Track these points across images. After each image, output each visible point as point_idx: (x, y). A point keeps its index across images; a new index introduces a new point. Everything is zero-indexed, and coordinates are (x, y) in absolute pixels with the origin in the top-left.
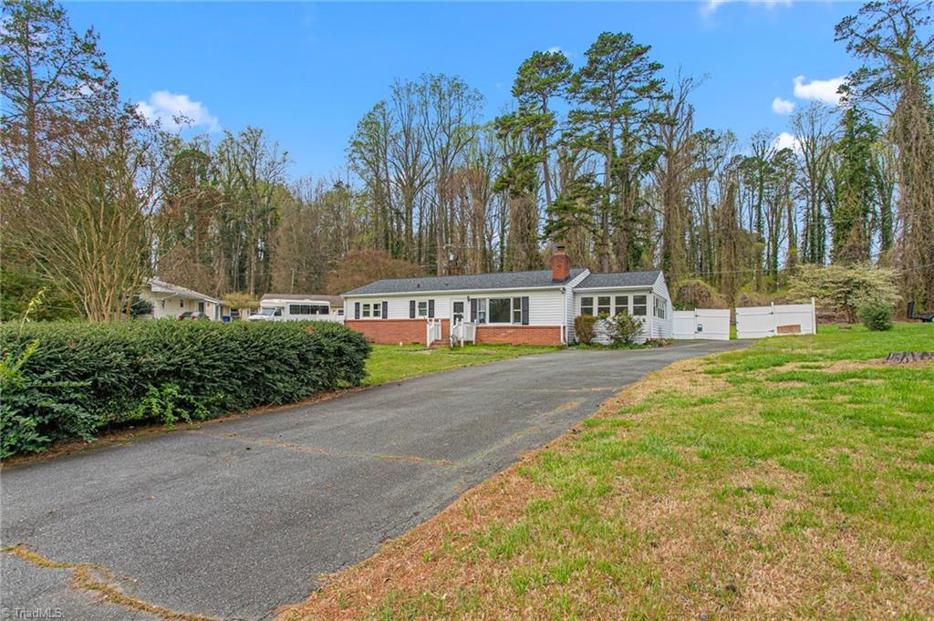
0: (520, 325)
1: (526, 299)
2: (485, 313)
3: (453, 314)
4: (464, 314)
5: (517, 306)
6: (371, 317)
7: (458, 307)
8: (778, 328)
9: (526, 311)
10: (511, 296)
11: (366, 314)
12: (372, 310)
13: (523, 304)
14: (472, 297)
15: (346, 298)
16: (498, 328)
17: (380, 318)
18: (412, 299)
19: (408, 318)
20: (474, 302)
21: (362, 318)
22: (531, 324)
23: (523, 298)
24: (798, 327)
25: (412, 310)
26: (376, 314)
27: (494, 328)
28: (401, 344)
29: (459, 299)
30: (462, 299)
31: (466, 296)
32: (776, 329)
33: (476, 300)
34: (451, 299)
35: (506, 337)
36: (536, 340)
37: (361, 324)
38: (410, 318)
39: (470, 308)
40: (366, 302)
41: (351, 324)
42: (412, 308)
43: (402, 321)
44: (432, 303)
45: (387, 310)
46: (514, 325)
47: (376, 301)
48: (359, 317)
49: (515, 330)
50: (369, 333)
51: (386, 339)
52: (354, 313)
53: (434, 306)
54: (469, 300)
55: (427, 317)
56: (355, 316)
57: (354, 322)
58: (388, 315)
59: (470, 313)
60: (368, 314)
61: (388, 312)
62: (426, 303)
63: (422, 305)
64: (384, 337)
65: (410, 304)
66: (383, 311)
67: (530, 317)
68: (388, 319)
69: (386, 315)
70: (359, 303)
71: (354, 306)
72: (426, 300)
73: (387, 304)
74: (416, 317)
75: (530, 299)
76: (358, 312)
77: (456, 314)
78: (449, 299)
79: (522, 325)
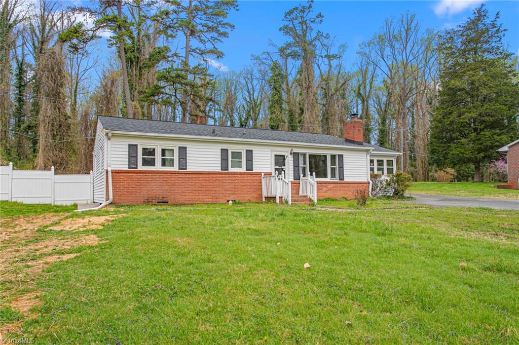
1: (341, 156)
3: (274, 167)
4: (286, 168)
5: (333, 163)
6: (158, 167)
7: (280, 161)
9: (341, 168)
10: (329, 153)
11: (149, 162)
12: (158, 157)
13: (338, 160)
14: (295, 150)
17: (176, 168)
18: (225, 147)
19: (219, 169)
20: (296, 156)
21: (141, 167)
23: (339, 155)
25: (224, 159)
29: (281, 152)
30: (286, 152)
31: (289, 150)
33: (298, 153)
34: (272, 151)
35: (326, 192)
37: (138, 176)
38: (222, 170)
39: (292, 162)
40: (149, 145)
41: (122, 176)
42: (224, 158)
43: (209, 173)
44: (249, 153)
45: (186, 159)
46: (332, 181)
47: (167, 145)
48: (137, 166)
49: (334, 185)
50: (156, 189)
51: (187, 197)
52: (127, 160)
53: (252, 157)
54: (291, 154)
55: (243, 169)
56: (129, 165)
57: (129, 173)
58: (188, 164)
59: (294, 168)
60: (152, 163)
61: (188, 161)
62: (241, 152)
63: (236, 155)
64: (184, 194)
65: (221, 152)
66: (179, 159)
67: (344, 173)
68: (190, 168)
69: (185, 165)
70: (136, 146)
71: (127, 150)
72: (243, 149)
73: (186, 151)
74: (231, 170)
75: (344, 156)
76: (134, 159)
77: (277, 167)
78: (269, 150)
79: (338, 181)
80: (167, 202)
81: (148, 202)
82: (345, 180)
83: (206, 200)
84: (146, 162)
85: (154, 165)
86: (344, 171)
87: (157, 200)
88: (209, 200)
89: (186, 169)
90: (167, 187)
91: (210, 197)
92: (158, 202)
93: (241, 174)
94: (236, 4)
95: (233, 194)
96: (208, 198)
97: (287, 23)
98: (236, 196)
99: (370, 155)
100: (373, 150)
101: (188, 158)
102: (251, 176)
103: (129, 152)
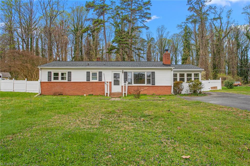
0: (150, 85)
2: (131, 79)
3: (113, 79)
4: (120, 79)
5: (148, 76)
6: (60, 80)
7: (116, 76)
8: (211, 87)
9: (153, 79)
10: (146, 71)
11: (56, 78)
12: (60, 76)
13: (152, 75)
14: (125, 71)
15: (41, 69)
16: (139, 86)
17: (67, 81)
18: (88, 71)
19: (85, 81)
20: (125, 73)
21: (53, 80)
22: (156, 84)
23: (152, 72)
24: (216, 87)
26: (63, 78)
27: (137, 86)
28: (85, 95)
29: (117, 72)
30: (120, 72)
31: (121, 70)
32: (210, 88)
33: (127, 72)
34: (112, 71)
35: (144, 91)
36: (159, 92)
38: (87, 81)
39: (124, 76)
40: (56, 71)
41: (45, 84)
42: (88, 76)
43: (80, 83)
44: (100, 73)
45: (71, 77)
46: (147, 85)
47: (63, 71)
48: (51, 80)
49: (148, 88)
50: (58, 89)
51: (70, 93)
52: (47, 78)
53: (102, 75)
54: (123, 72)
55: (97, 81)
56: (48, 80)
57: (47, 83)
58: (72, 79)
59: (124, 79)
60: (57, 78)
61: (72, 78)
62: (97, 73)
63: (94, 74)
64: (69, 91)
65: (87, 73)
66: (68, 77)
67: (155, 81)
68: (72, 81)
69: (70, 79)
70: (51, 72)
71: (47, 74)
72: (97, 71)
73: (71, 73)
74: (91, 81)
75: (155, 73)
76: (50, 77)
77: (115, 79)
78: (111, 71)
79: (151, 85)
80: (62, 95)
81: (55, 94)
82: (156, 85)
83: (79, 94)
84: (55, 78)
85: (58, 80)
86: (155, 80)
87: (58, 94)
88: (80, 94)
89: (71, 81)
90: (62, 88)
91: (81, 92)
92: (59, 94)
93: (96, 82)
94: (150, 3)
95: (91, 91)
96: (80, 93)
97: (190, 6)
98: (93, 92)
99: (174, 71)
100: (174, 69)
101: (72, 76)
102: (101, 84)
103: (48, 74)
